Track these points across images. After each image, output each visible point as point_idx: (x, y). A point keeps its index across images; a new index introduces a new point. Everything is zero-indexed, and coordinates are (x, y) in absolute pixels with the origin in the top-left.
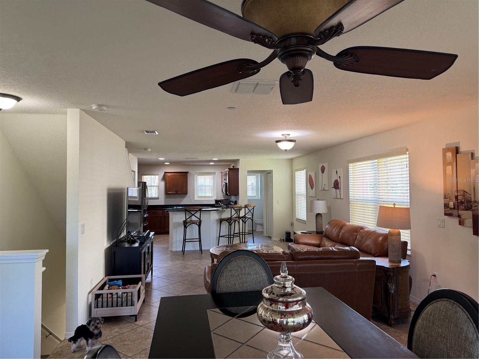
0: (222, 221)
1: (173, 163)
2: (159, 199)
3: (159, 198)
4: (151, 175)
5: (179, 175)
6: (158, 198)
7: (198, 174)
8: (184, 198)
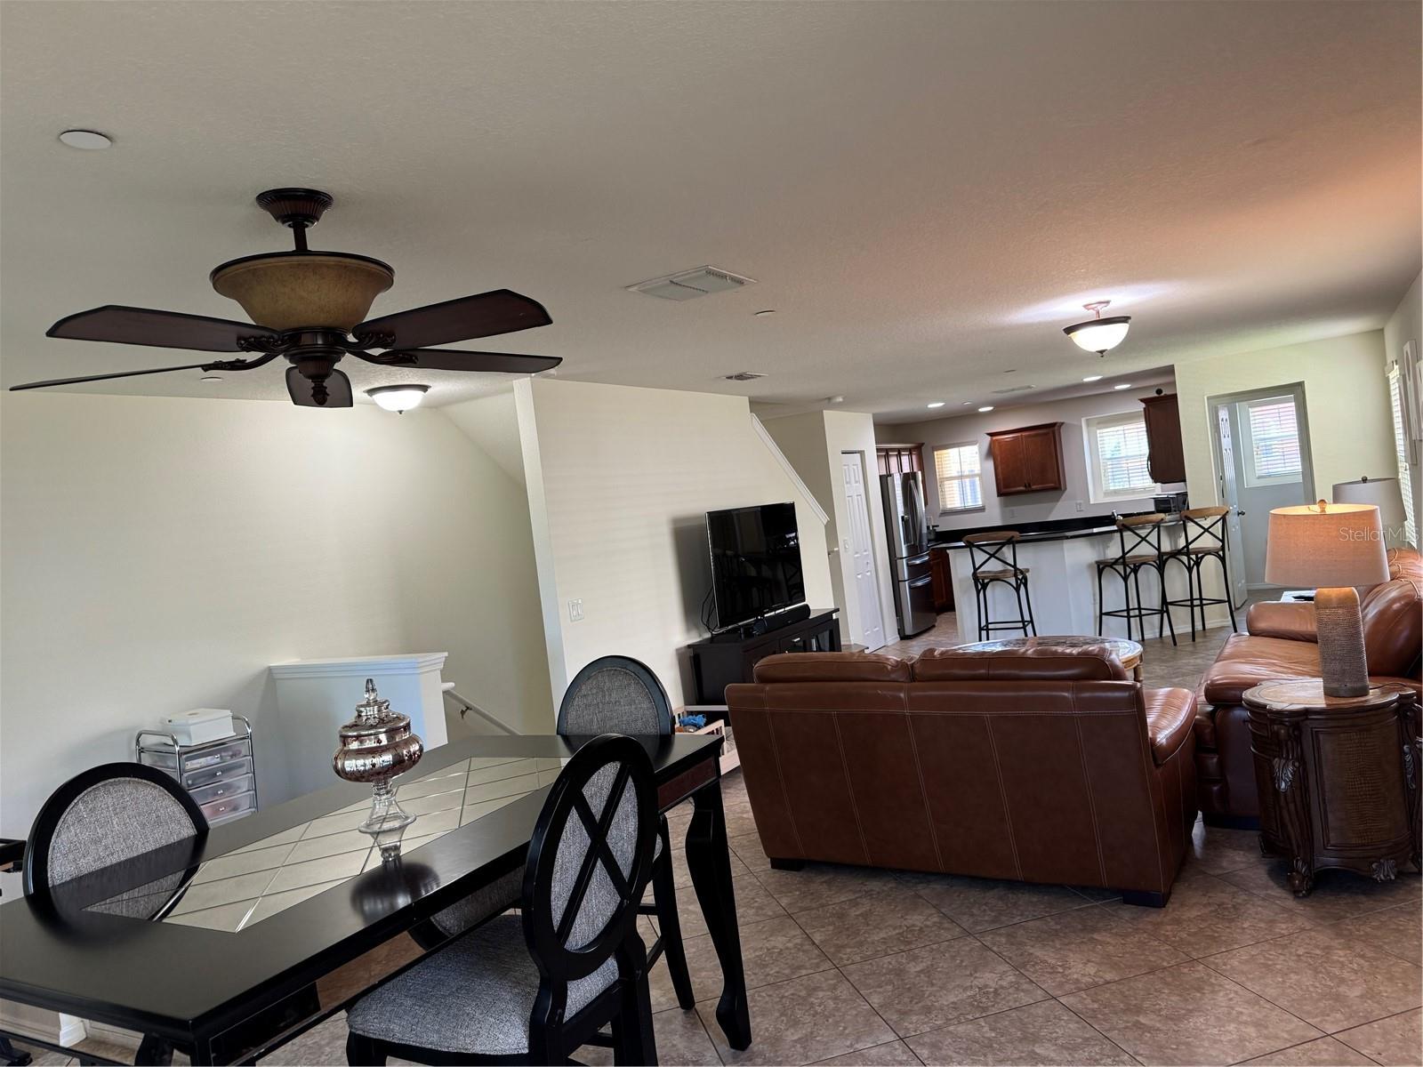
0: (1103, 568)
1: (1004, 407)
2: (986, 511)
3: (984, 509)
4: (959, 446)
5: (1029, 436)
6: (982, 509)
7: (1099, 423)
8: (1058, 501)
